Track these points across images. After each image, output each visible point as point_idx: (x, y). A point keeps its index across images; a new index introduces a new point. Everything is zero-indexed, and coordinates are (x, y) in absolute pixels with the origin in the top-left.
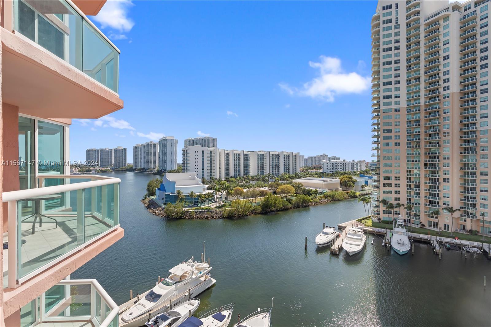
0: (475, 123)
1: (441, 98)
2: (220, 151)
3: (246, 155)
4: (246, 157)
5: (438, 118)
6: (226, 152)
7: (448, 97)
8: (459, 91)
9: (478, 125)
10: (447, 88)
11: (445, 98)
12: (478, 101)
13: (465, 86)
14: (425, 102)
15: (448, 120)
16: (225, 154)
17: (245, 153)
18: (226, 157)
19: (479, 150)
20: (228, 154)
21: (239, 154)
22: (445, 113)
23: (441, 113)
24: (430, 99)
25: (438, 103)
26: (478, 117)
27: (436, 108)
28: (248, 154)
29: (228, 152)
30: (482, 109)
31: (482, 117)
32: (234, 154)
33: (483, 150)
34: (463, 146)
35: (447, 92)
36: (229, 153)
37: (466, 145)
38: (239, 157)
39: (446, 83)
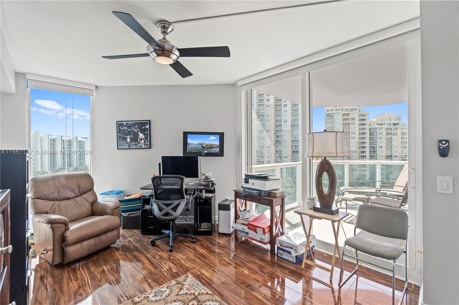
0: (281, 125)
1: (265, 106)
2: (42, 135)
3: (80, 142)
4: (80, 145)
5: (264, 120)
6: (50, 137)
7: (269, 106)
8: (274, 103)
9: (283, 126)
10: (268, 100)
11: (267, 106)
12: (283, 111)
13: (276, 101)
14: (257, 108)
15: (269, 122)
16: (50, 140)
17: (79, 139)
18: (51, 143)
19: (283, 142)
20: (54, 140)
21: (70, 141)
22: (267, 116)
23: (265, 116)
24: (259, 106)
25: (263, 110)
26: (283, 121)
27: (263, 113)
28: (83, 141)
29: (53, 137)
30: (284, 117)
31: (284, 122)
32: (63, 140)
33: (285, 142)
34: (276, 139)
35: (268, 102)
36: (55, 138)
37: (277, 139)
38: (70, 145)
39: (268, 97)
